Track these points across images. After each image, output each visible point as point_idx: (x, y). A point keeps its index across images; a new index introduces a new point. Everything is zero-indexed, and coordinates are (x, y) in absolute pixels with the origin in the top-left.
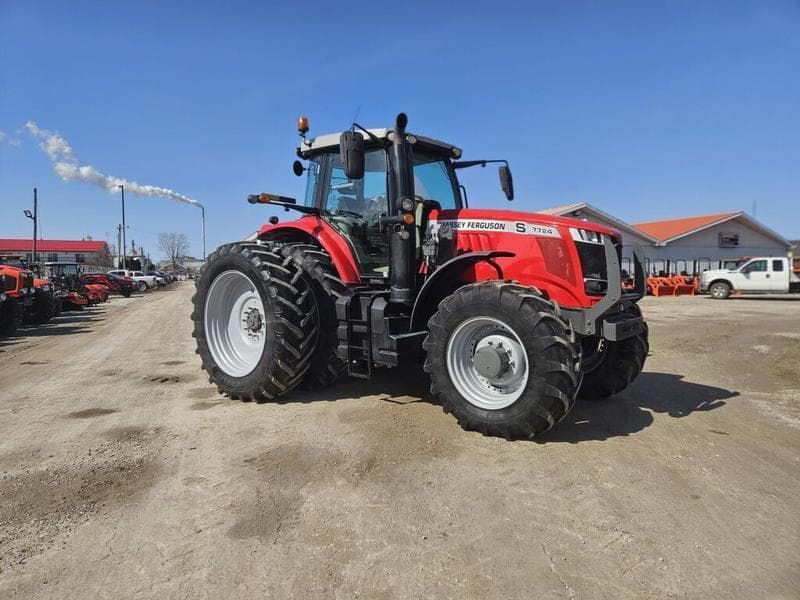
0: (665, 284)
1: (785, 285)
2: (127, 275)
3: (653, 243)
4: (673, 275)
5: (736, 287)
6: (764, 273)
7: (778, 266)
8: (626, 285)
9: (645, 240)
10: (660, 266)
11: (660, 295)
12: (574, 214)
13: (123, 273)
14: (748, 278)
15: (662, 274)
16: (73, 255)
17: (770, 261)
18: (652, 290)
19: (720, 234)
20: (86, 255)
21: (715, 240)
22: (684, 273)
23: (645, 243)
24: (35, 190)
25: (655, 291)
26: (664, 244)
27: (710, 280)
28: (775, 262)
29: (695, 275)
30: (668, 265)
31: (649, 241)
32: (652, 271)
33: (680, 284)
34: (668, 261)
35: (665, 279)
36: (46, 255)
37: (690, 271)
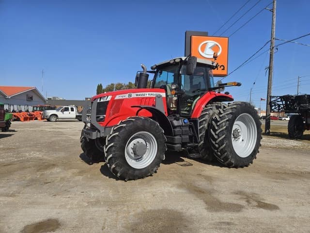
1: (75, 116)
5: (59, 117)
6: (68, 112)
7: (72, 110)
14: (63, 113)
17: (70, 108)
19: (27, 95)
25: (22, 119)
27: (50, 114)
28: (71, 108)
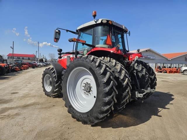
0: (170, 70)
2: (36, 63)
3: (167, 59)
4: (173, 68)
8: (160, 70)
9: (165, 58)
10: (169, 65)
11: (169, 73)
12: (146, 51)
13: (35, 63)
15: (170, 67)
16: (28, 58)
18: (167, 71)
19: (185, 57)
20: (30, 58)
21: (184, 59)
22: (176, 67)
23: (165, 59)
24: (13, 42)
25: (168, 72)
26: (170, 59)
27: (183, 70)
29: (178, 68)
30: (171, 65)
31: (166, 58)
32: (167, 66)
33: (175, 70)
34: (171, 64)
35: (170, 69)
36: (21, 57)
37: (177, 67)
